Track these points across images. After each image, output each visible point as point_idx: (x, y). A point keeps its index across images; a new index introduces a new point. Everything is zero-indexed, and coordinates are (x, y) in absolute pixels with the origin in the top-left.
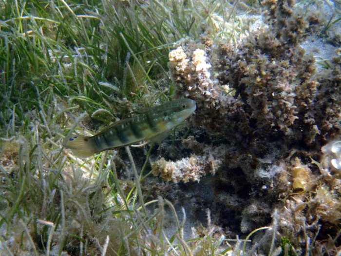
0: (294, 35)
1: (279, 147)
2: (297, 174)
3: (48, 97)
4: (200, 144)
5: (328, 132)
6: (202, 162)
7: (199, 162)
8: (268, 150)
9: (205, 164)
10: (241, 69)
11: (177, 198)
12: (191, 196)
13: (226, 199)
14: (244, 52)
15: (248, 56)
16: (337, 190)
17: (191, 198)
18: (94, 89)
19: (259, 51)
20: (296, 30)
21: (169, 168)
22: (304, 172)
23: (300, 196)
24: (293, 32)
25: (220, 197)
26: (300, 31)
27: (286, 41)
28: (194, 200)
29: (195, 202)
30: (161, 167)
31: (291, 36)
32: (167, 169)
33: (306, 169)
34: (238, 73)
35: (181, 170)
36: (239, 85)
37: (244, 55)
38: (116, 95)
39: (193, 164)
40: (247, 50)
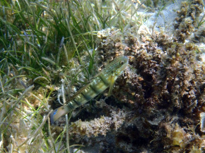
0: (184, 35)
1: (164, 113)
2: (176, 135)
3: (3, 65)
4: (108, 106)
5: (201, 105)
6: (108, 122)
7: (106, 122)
8: (156, 115)
9: (111, 123)
10: (143, 55)
11: (90, 141)
12: (100, 141)
13: (124, 146)
14: (146, 44)
15: (148, 47)
16: (203, 148)
17: (100, 142)
18: (37, 61)
19: (157, 44)
20: (185, 32)
21: (84, 127)
22: (181, 134)
23: (177, 151)
24: (183, 33)
25: (120, 145)
26: (188, 33)
27: (177, 38)
28: (102, 143)
29: (102, 145)
30: (78, 126)
31: (181, 36)
32: (83, 128)
33: (182, 132)
34: (140, 58)
35: (93, 128)
36: (140, 67)
37: (146, 46)
38: (51, 66)
39: (102, 123)
40: (148, 43)
